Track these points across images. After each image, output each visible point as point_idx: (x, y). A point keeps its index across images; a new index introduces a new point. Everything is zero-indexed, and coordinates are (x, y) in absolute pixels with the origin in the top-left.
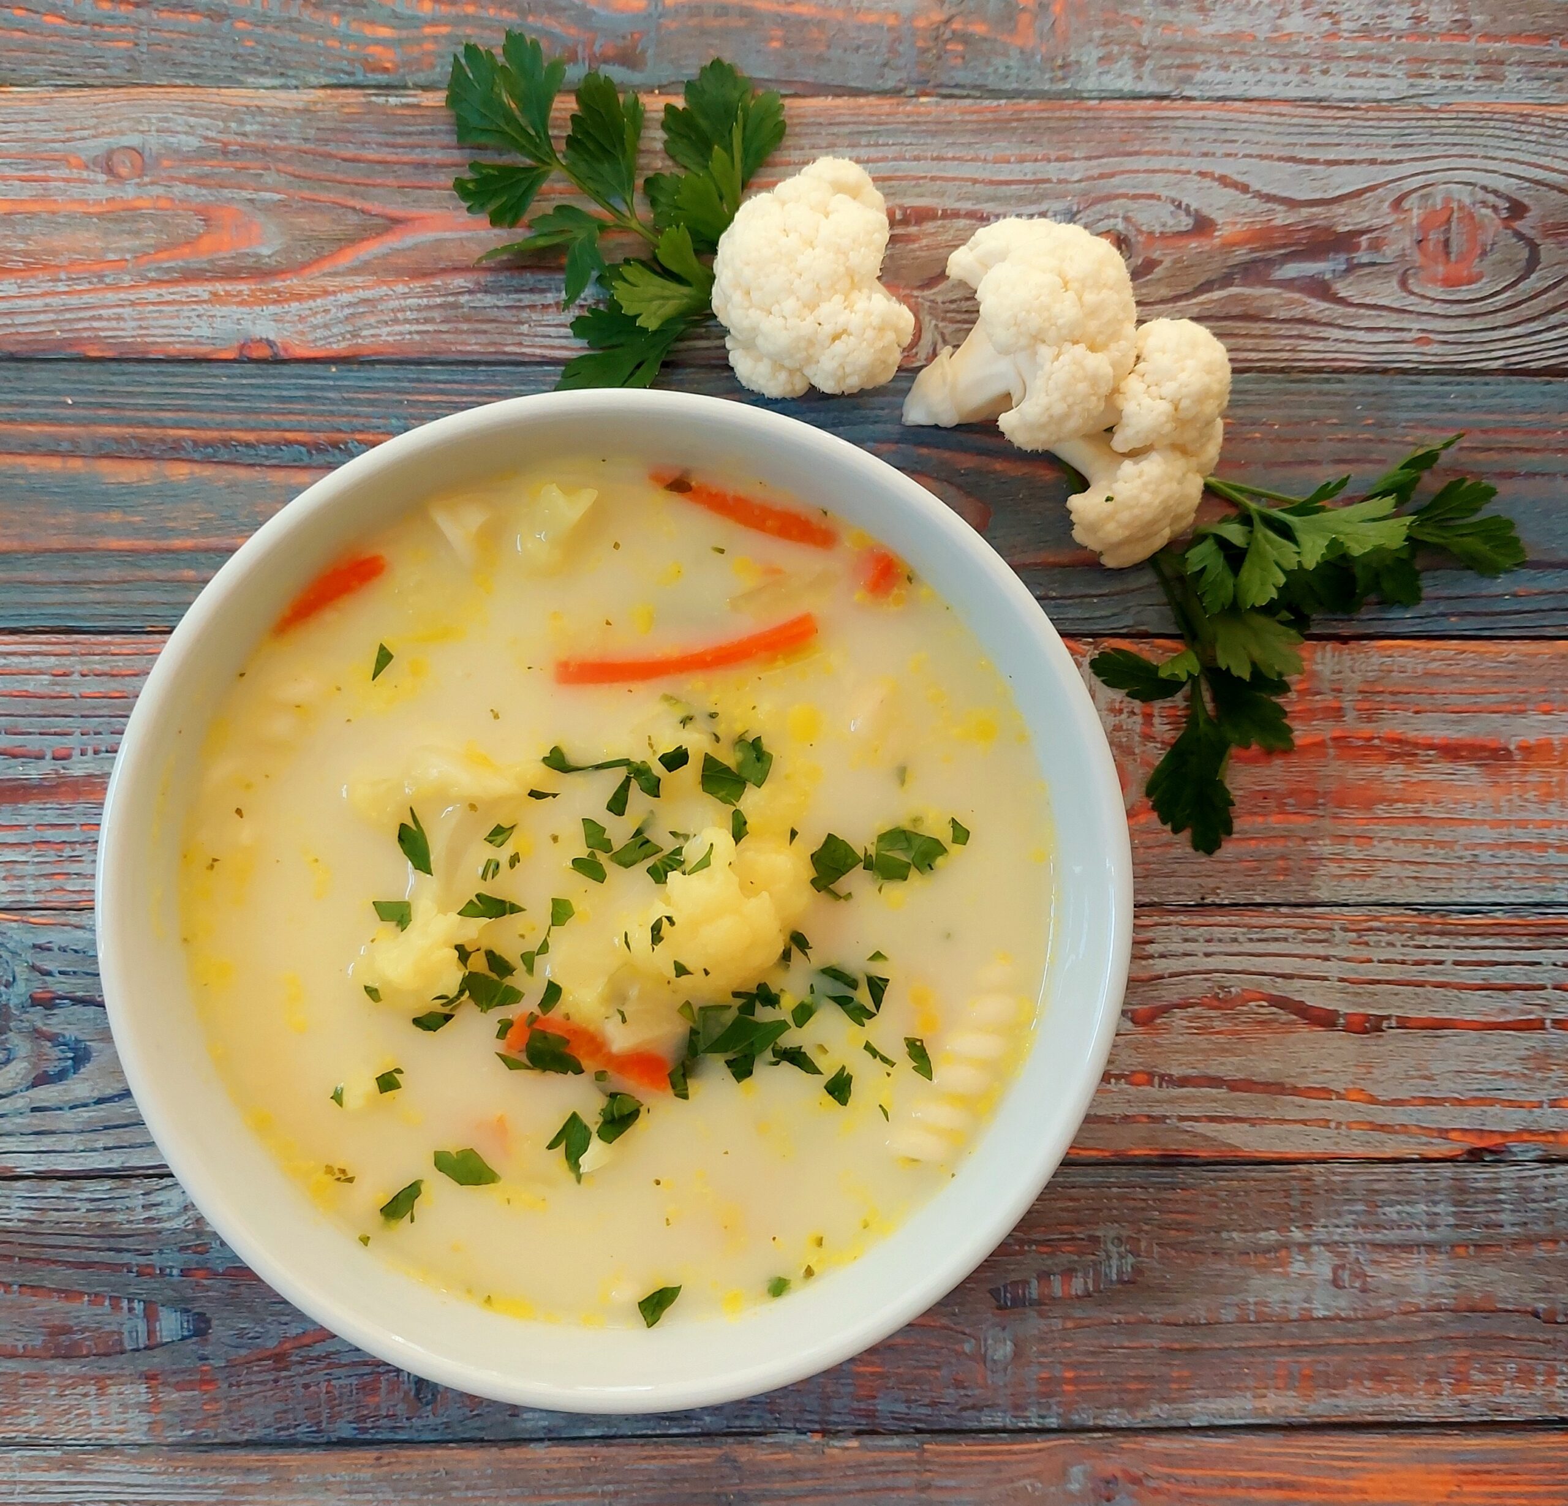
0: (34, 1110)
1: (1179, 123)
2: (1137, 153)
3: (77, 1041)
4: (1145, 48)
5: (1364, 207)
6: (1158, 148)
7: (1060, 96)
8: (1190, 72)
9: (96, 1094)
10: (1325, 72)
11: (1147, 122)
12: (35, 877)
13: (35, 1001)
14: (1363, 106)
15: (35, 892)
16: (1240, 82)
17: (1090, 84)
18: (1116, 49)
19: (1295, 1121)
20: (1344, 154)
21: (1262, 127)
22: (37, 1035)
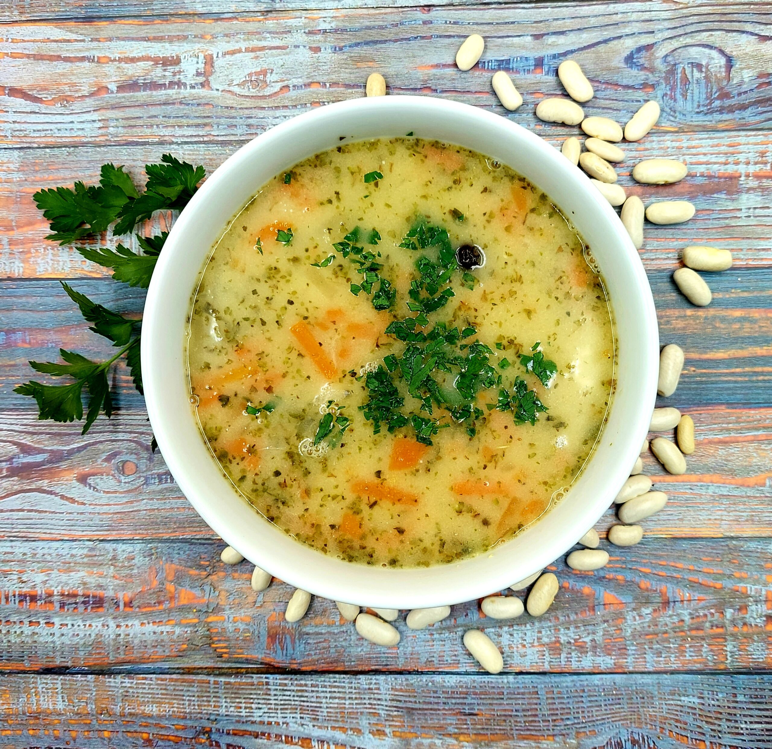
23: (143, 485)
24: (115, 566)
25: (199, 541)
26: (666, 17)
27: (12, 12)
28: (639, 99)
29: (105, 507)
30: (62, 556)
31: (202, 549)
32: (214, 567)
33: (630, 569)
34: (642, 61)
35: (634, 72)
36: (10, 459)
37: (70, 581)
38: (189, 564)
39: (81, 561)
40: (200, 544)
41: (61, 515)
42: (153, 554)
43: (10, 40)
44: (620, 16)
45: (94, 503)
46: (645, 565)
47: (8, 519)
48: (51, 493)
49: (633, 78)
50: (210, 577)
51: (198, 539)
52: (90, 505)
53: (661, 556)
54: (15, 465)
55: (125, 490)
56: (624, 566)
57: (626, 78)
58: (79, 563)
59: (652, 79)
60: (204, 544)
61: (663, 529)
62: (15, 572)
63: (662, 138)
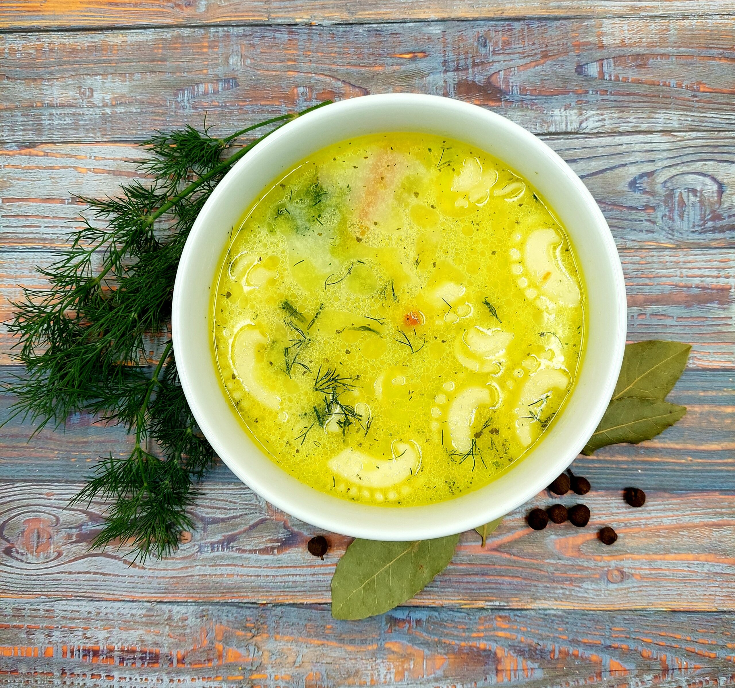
0: (654, 161)
1: (152, 591)
2: (172, 578)
3: (634, 191)
4: (167, 624)
5: (74, 553)
6: (162, 580)
7: (205, 603)
8: (148, 613)
9: (626, 168)
10: (89, 613)
11: (167, 591)
12: (654, 262)
13: (654, 208)
14: (73, 598)
15: (654, 256)
16: (127, 609)
17: (191, 608)
18: (180, 624)
19: (109, 159)
20: (82, 577)
21: (117, 589)
22: (653, 194)
23: (197, 552)
24: (170, 626)
25: (246, 605)
26: (666, 148)
27: (95, 134)
28: (641, 218)
29: (163, 572)
30: (123, 615)
31: (248, 612)
32: (258, 629)
33: (634, 639)
34: (644, 186)
35: (637, 195)
36: (80, 526)
37: (129, 639)
38: (236, 625)
39: (140, 620)
40: (247, 607)
41: (123, 578)
42: (204, 616)
43: (93, 158)
44: (624, 146)
45: (153, 567)
46: (647, 635)
47: (76, 580)
48: (114, 557)
49: (636, 201)
50: (255, 638)
51: (245, 603)
52: (149, 569)
53: (661, 628)
54: (84, 531)
55: (181, 556)
56: (628, 636)
57: (630, 200)
58: (138, 622)
59: (653, 202)
60: (250, 608)
61: (663, 603)
62: (80, 629)
63: (661, 253)
